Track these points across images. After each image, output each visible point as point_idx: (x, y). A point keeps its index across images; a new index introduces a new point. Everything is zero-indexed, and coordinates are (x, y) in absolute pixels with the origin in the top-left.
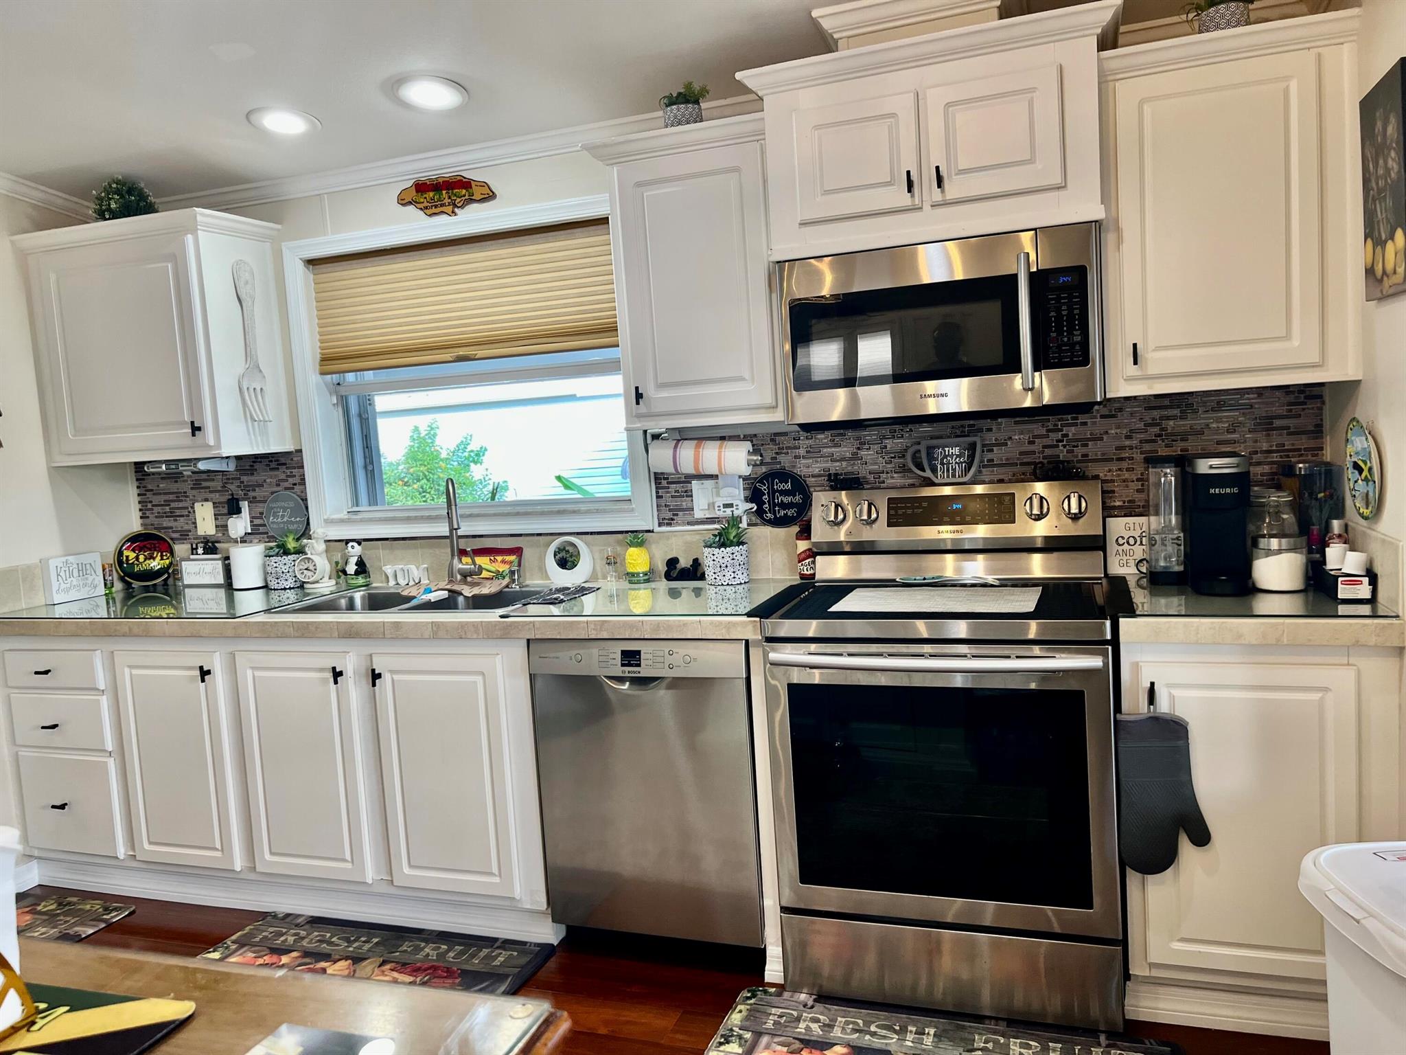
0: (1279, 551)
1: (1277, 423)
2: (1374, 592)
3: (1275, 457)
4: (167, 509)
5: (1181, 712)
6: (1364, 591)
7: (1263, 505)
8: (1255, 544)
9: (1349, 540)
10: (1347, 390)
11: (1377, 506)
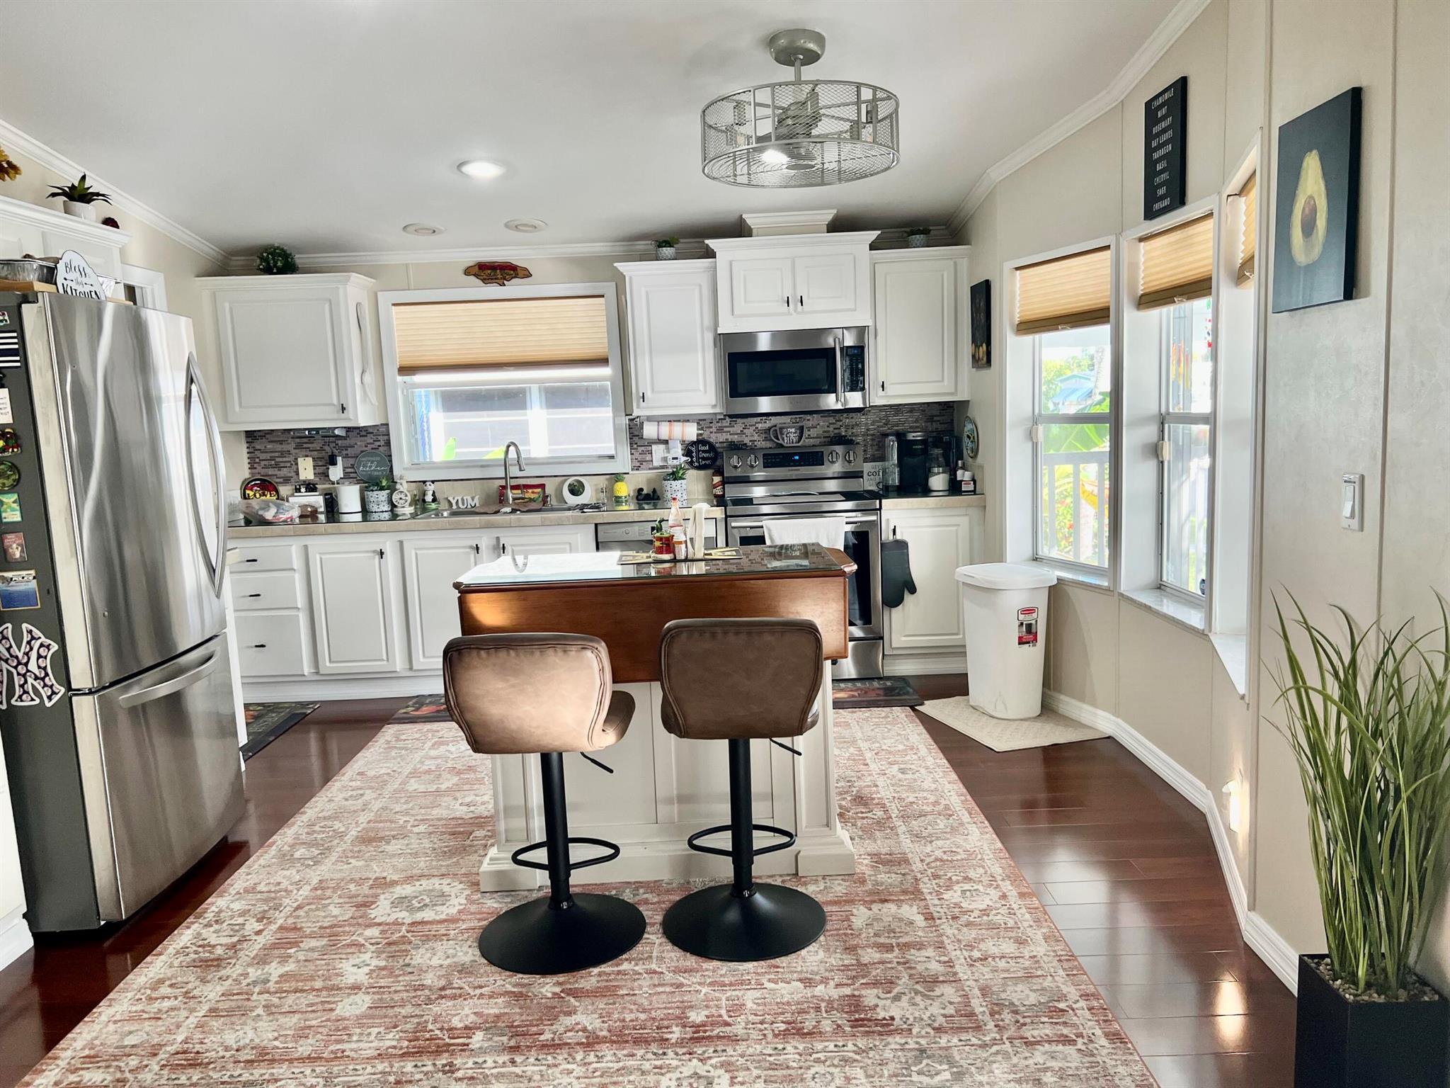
0: (939, 473)
1: (935, 418)
2: (975, 487)
3: (935, 434)
4: (273, 462)
5: (905, 538)
6: (971, 487)
7: (932, 454)
8: (930, 471)
9: (964, 468)
10: (964, 404)
11: (975, 452)
